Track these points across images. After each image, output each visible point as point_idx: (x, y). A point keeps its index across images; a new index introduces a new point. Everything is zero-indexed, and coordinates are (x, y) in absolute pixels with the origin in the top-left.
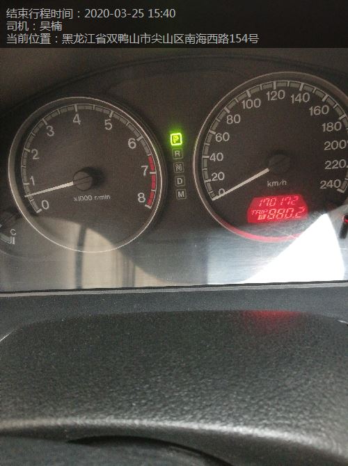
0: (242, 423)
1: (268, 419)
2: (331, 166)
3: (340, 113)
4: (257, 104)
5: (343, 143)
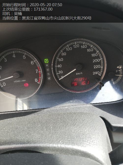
2: (96, 67)
3: (96, 50)
4: (71, 49)
5: (99, 60)
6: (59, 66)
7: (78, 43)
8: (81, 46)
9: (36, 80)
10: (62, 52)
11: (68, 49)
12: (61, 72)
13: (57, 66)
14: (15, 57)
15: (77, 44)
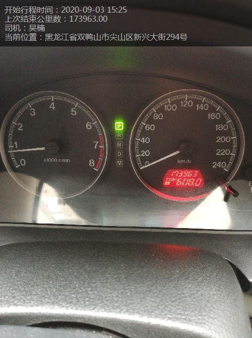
0: (153, 316)
1: (171, 315)
2: (220, 153)
3: (227, 119)
4: (174, 108)
5: (228, 139)
6: (143, 140)
7: (192, 97)
8: (198, 105)
9: (92, 163)
10: (155, 111)
11: (169, 107)
12: (145, 153)
13: (139, 139)
14: (54, 108)
15: (188, 100)
